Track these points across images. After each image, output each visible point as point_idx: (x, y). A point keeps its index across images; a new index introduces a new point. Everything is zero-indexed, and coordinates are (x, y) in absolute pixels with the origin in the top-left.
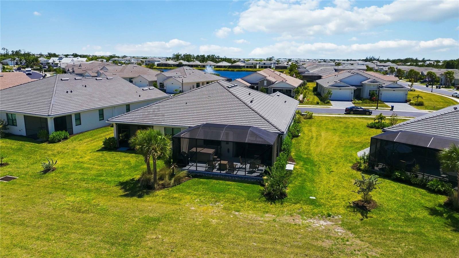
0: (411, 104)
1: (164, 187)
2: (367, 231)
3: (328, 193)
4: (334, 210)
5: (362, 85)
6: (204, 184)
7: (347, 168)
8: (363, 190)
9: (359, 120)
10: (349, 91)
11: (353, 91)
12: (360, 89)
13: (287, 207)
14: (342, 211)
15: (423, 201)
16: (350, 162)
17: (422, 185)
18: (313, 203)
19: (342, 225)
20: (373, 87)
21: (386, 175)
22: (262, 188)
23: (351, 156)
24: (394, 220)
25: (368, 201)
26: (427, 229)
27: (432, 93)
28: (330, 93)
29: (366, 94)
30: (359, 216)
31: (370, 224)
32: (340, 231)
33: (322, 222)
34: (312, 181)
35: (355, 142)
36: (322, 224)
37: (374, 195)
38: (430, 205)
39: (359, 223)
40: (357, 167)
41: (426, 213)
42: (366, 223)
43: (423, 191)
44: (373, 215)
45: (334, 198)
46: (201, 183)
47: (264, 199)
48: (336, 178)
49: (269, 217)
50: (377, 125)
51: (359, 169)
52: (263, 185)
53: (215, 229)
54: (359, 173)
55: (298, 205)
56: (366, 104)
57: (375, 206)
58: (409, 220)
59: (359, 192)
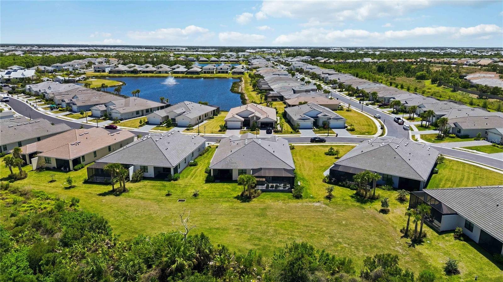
0: (347, 130)
1: (254, 197)
2: (332, 205)
3: (316, 193)
4: (320, 199)
5: (317, 117)
6: (269, 195)
7: (320, 181)
8: (329, 192)
9: (320, 148)
10: (310, 122)
11: (312, 122)
12: (317, 119)
13: (304, 200)
14: (323, 199)
15: (348, 193)
16: (321, 178)
17: (349, 187)
18: (312, 198)
19: (324, 204)
20: (325, 119)
21: (336, 183)
22: (292, 194)
23: (321, 175)
24: (339, 201)
25: (331, 195)
26: (349, 203)
27: (362, 113)
28: (299, 125)
29: (320, 123)
30: (329, 200)
31: (332, 203)
32: (324, 206)
33: (317, 204)
34: (309, 189)
35: (321, 167)
36: (318, 204)
37: (333, 193)
38: (351, 194)
39: (329, 203)
40: (324, 181)
41: (350, 198)
42: (331, 203)
43: (349, 189)
44: (333, 200)
45: (319, 195)
46: (267, 194)
47: (294, 198)
48: (318, 187)
49: (300, 204)
50: (330, 153)
51: (325, 182)
52: (292, 193)
53: (286, 209)
54: (326, 184)
55: (307, 199)
56: (321, 132)
57: (333, 197)
58: (344, 200)
59: (328, 192)
